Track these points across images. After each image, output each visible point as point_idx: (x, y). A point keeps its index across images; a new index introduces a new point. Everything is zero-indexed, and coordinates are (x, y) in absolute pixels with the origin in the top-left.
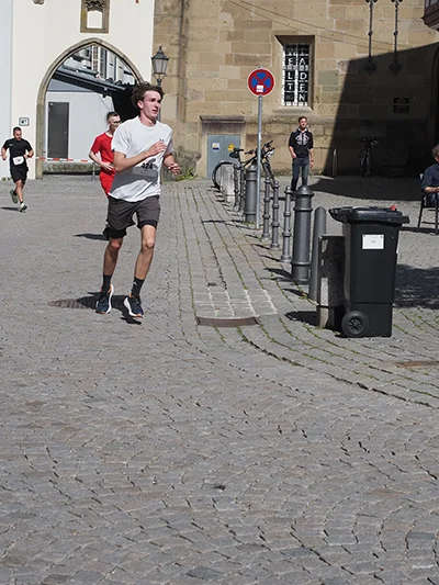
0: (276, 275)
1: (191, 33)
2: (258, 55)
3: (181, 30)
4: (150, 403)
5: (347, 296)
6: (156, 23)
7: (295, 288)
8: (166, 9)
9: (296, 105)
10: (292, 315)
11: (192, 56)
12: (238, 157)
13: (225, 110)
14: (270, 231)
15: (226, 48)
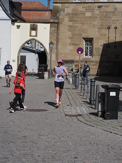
0: (85, 103)
1: (60, 37)
2: (78, 43)
3: (57, 36)
4: (55, 136)
5: (106, 108)
6: (50, 34)
7: (91, 106)
8: (53, 30)
9: (89, 57)
10: (90, 114)
11: (60, 43)
12: (73, 71)
13: (69, 58)
14: (83, 91)
15: (69, 41)
